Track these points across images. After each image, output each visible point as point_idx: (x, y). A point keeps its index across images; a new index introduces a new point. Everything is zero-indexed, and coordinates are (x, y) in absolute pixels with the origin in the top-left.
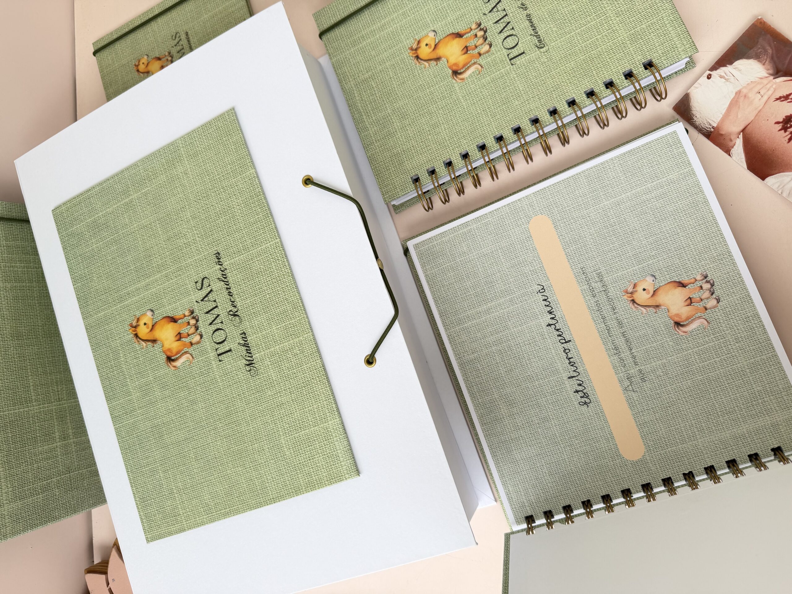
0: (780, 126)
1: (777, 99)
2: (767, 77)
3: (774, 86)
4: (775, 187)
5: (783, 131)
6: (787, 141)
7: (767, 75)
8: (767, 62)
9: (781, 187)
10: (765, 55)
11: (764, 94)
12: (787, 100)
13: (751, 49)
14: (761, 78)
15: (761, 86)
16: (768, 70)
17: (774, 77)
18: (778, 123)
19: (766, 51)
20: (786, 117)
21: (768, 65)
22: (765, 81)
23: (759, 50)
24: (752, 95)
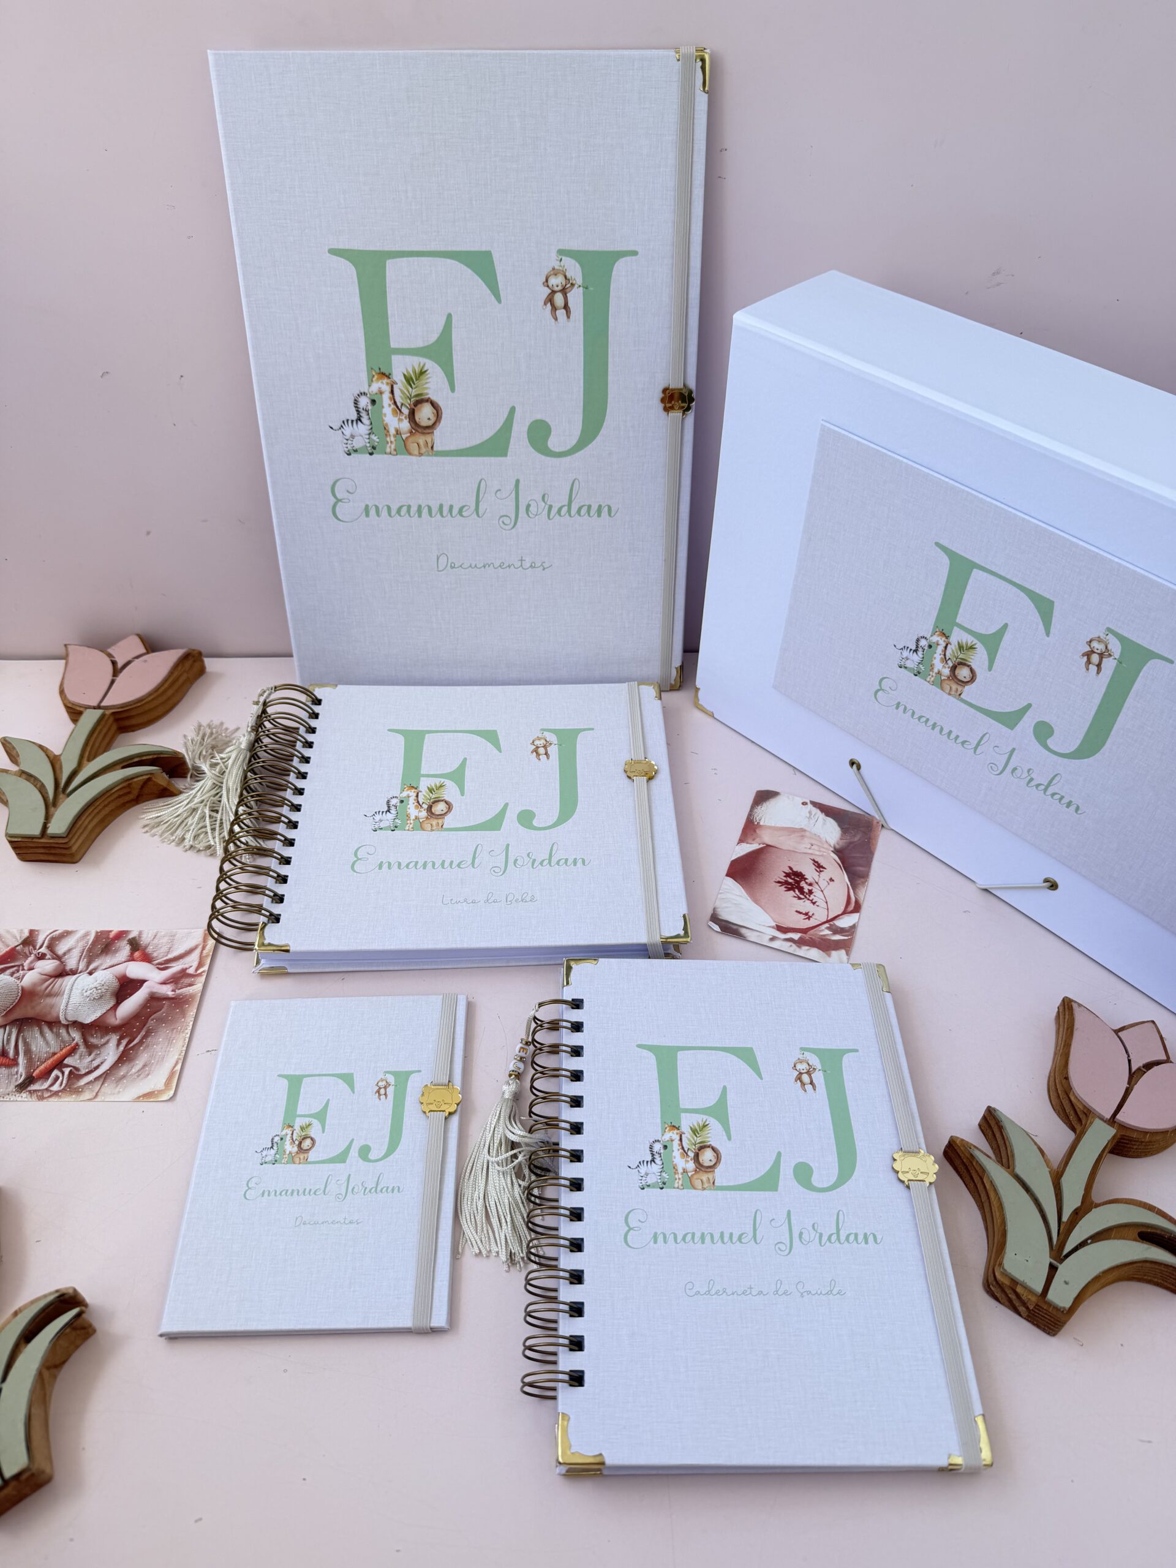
0: (788, 870)
1: (814, 860)
2: (830, 846)
3: (825, 854)
4: (723, 886)
5: (785, 875)
6: (777, 881)
7: (832, 846)
9: (727, 891)
11: (813, 849)
12: (817, 867)
14: (827, 842)
15: (819, 844)
17: (834, 850)
18: (791, 868)
19: (855, 836)
20: (801, 873)
21: (842, 843)
22: (826, 846)
24: (806, 840)
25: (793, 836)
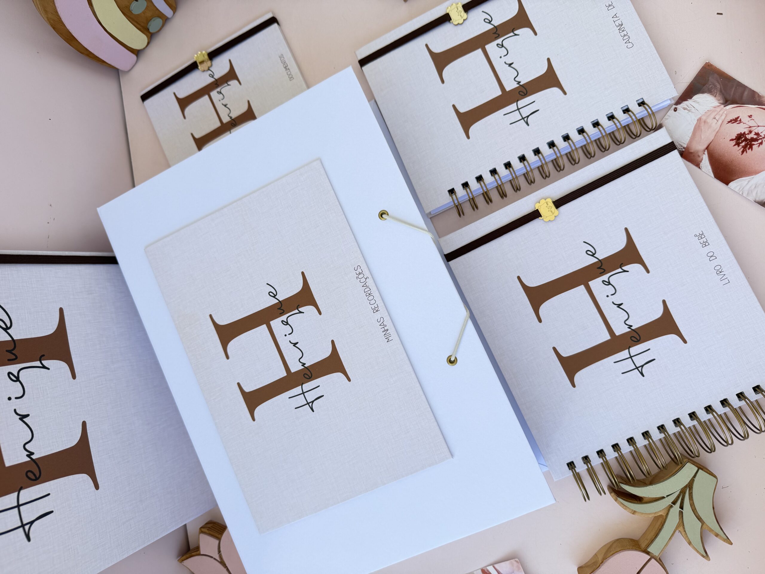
0: (734, 143)
1: (729, 122)
2: (719, 106)
3: (725, 112)
4: (737, 190)
5: (737, 146)
6: (741, 153)
8: (717, 95)
9: (741, 189)
10: (715, 89)
12: (736, 122)
13: (704, 85)
14: (715, 107)
15: (716, 113)
16: (719, 100)
17: (724, 105)
18: (732, 140)
19: (715, 86)
20: (738, 135)
21: (719, 97)
22: (718, 109)
23: (711, 86)
24: (709, 120)
25: (702, 128)
